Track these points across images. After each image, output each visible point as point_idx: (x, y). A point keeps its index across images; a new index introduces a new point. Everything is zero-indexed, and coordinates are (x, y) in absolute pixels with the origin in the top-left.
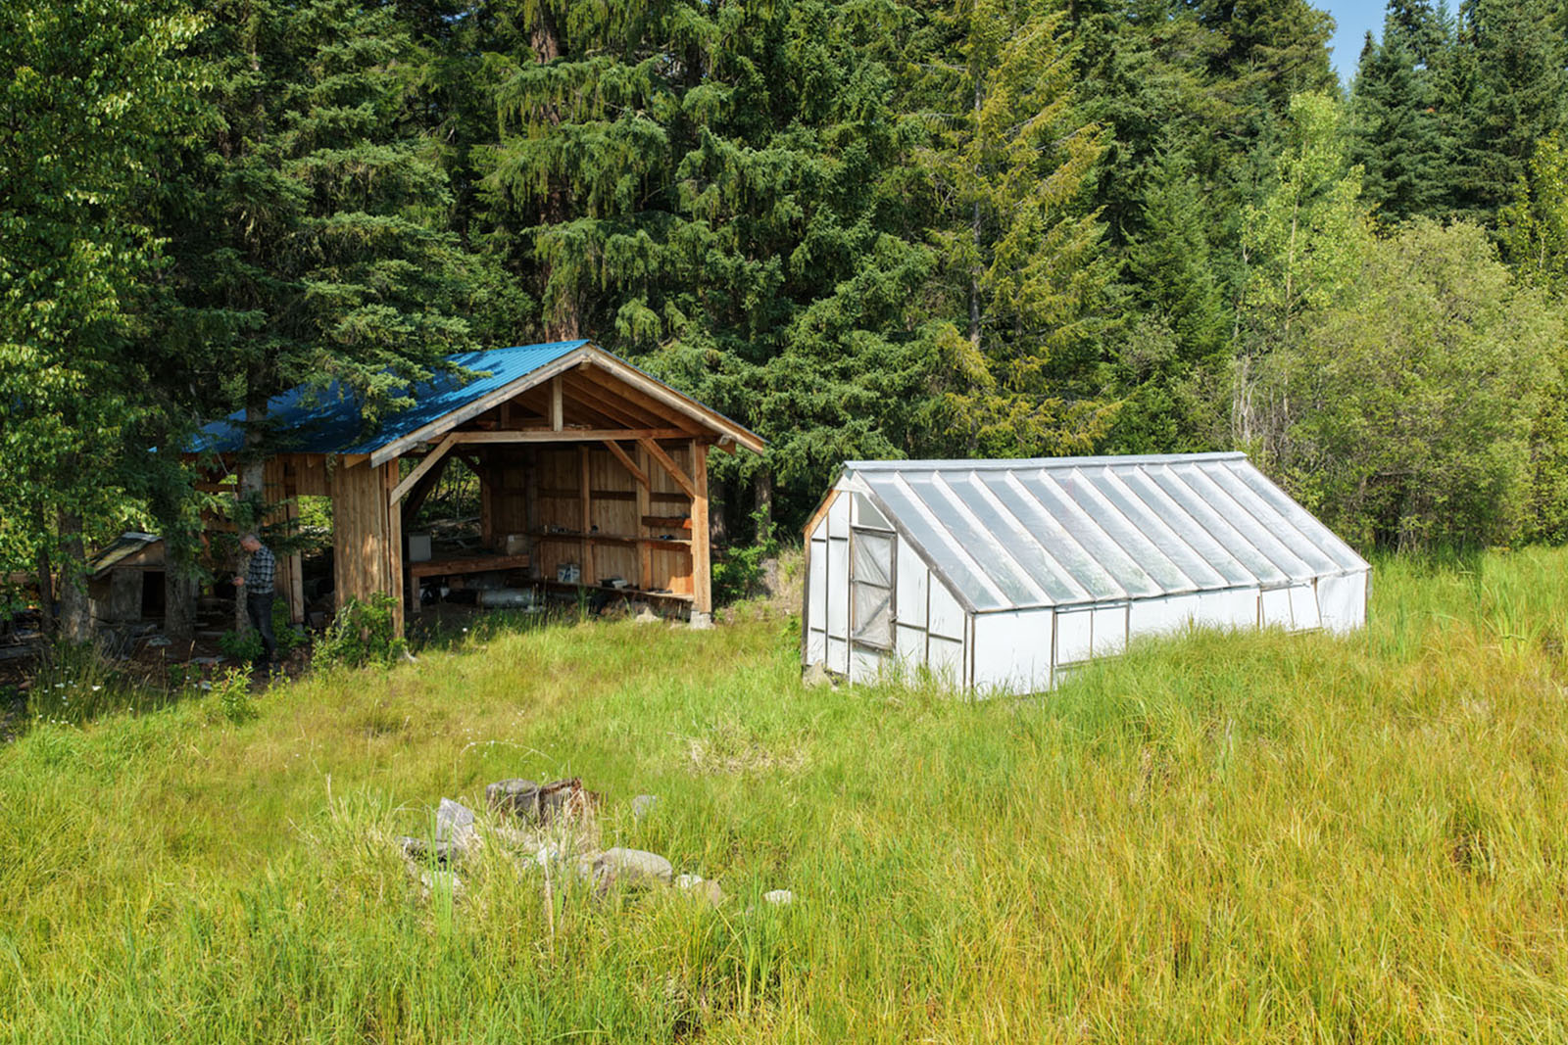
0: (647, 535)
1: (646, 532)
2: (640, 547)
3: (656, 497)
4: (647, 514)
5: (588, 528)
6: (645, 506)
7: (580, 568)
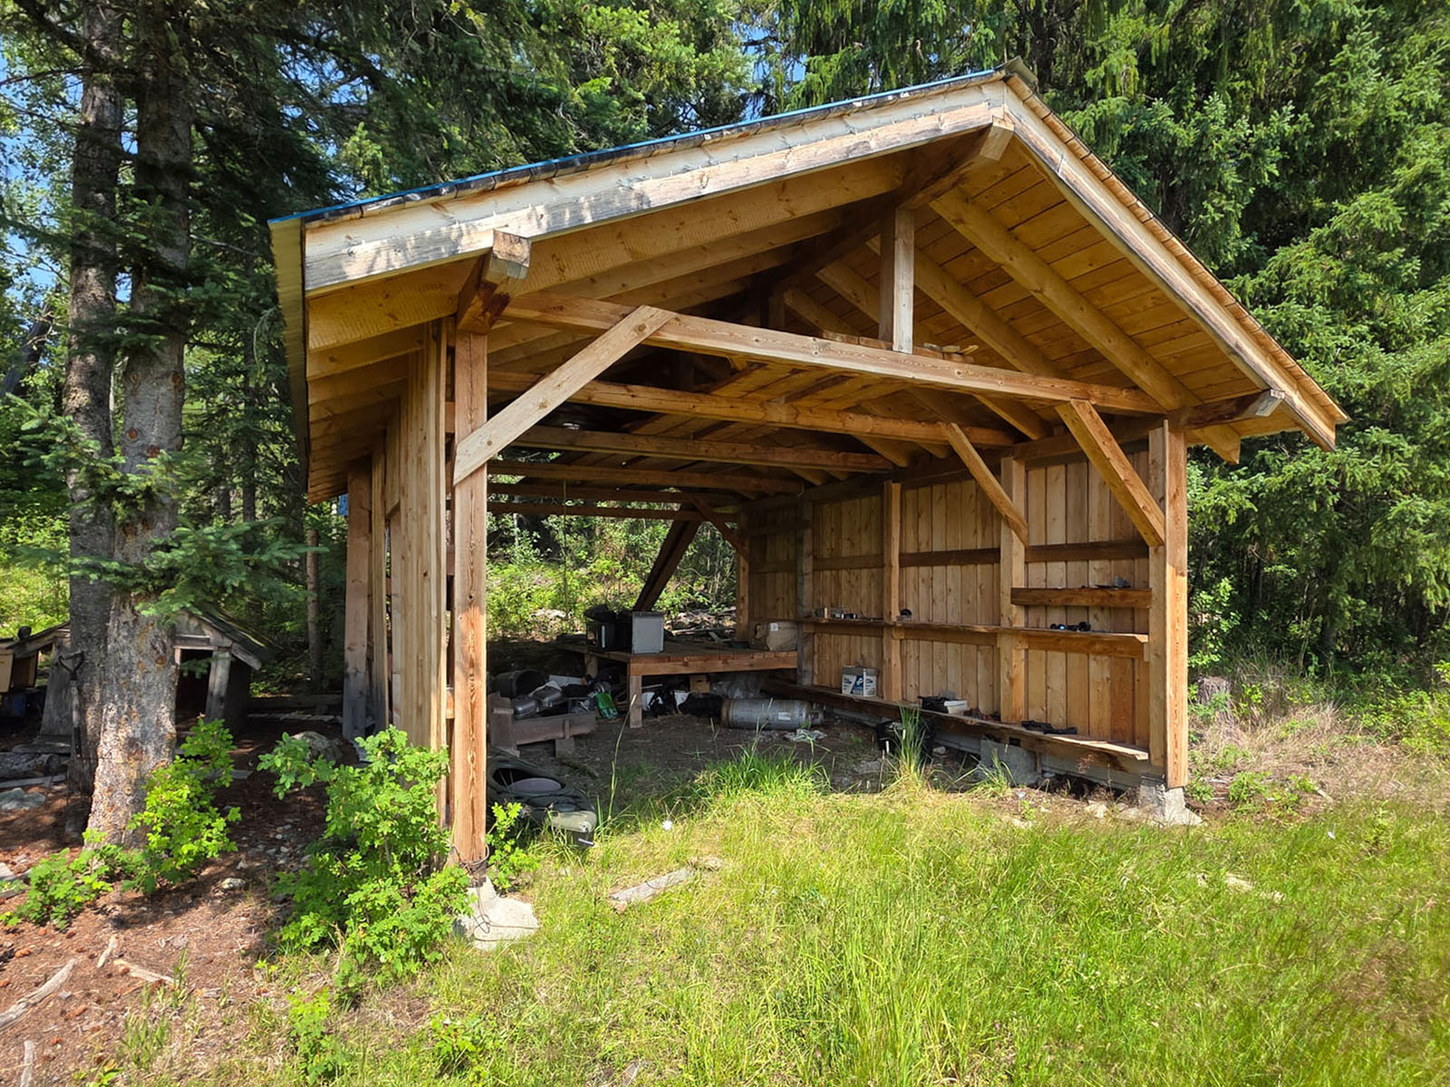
0: (1020, 623)
1: (1018, 618)
2: (1005, 644)
3: (1041, 553)
4: (1019, 583)
5: (896, 613)
6: (1016, 571)
7: (879, 674)
